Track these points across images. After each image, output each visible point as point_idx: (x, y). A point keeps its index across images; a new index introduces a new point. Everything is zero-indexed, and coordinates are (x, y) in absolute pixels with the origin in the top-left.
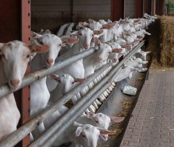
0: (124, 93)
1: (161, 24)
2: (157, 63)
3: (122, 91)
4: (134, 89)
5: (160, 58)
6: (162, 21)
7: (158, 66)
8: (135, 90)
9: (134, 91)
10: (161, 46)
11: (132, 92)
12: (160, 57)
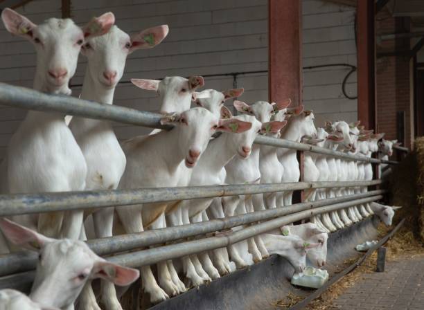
0: (295, 283)
1: (418, 152)
2: (413, 241)
3: (289, 280)
4: (319, 272)
5: (419, 228)
6: (420, 145)
7: (416, 248)
8: (324, 276)
9: (320, 278)
10: (420, 201)
11: (315, 280)
12: (420, 226)
